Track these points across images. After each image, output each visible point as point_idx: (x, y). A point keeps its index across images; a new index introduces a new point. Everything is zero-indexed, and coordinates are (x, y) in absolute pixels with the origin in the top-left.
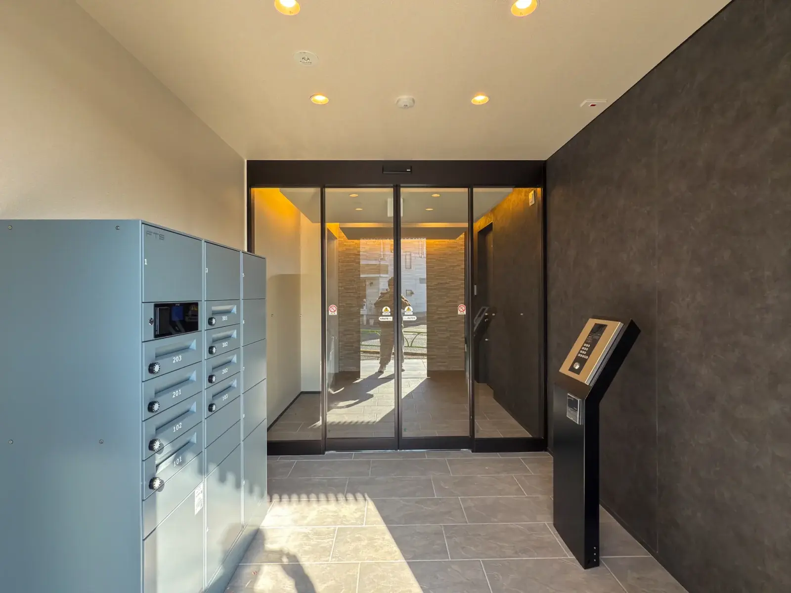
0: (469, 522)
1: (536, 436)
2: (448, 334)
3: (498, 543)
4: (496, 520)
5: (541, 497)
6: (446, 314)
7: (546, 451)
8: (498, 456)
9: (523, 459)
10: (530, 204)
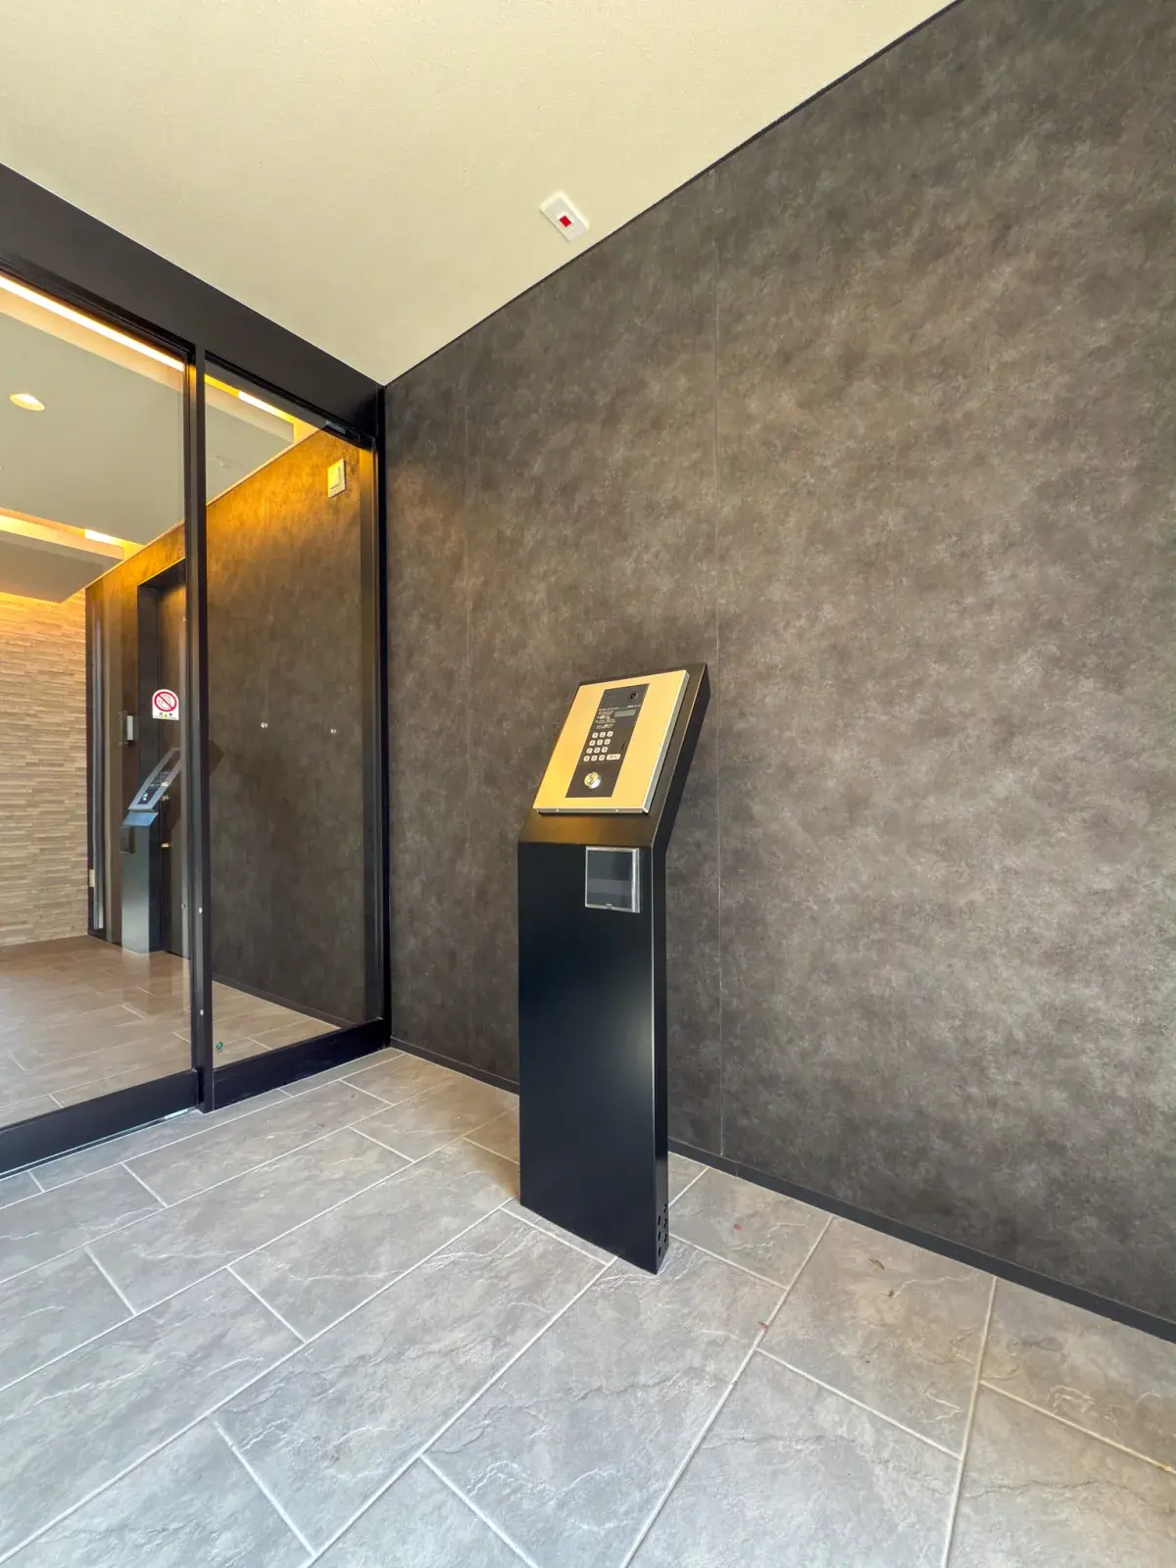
0: (308, 1333)
1: (351, 1024)
2: (34, 849)
3: (435, 1347)
4: (381, 1275)
5: (449, 1149)
6: (27, 794)
7: (388, 1046)
8: (284, 1096)
9: (349, 1080)
10: (331, 493)
